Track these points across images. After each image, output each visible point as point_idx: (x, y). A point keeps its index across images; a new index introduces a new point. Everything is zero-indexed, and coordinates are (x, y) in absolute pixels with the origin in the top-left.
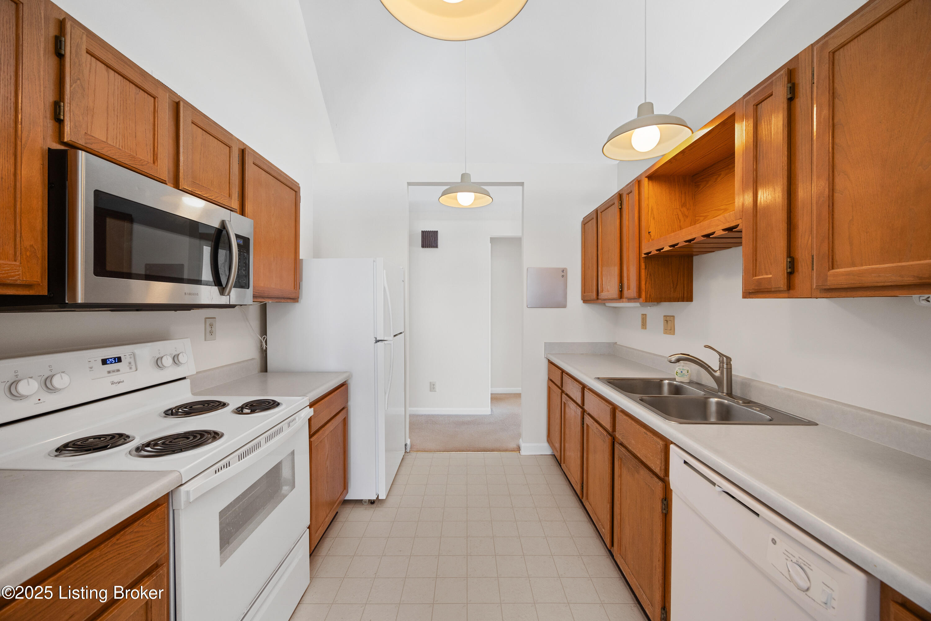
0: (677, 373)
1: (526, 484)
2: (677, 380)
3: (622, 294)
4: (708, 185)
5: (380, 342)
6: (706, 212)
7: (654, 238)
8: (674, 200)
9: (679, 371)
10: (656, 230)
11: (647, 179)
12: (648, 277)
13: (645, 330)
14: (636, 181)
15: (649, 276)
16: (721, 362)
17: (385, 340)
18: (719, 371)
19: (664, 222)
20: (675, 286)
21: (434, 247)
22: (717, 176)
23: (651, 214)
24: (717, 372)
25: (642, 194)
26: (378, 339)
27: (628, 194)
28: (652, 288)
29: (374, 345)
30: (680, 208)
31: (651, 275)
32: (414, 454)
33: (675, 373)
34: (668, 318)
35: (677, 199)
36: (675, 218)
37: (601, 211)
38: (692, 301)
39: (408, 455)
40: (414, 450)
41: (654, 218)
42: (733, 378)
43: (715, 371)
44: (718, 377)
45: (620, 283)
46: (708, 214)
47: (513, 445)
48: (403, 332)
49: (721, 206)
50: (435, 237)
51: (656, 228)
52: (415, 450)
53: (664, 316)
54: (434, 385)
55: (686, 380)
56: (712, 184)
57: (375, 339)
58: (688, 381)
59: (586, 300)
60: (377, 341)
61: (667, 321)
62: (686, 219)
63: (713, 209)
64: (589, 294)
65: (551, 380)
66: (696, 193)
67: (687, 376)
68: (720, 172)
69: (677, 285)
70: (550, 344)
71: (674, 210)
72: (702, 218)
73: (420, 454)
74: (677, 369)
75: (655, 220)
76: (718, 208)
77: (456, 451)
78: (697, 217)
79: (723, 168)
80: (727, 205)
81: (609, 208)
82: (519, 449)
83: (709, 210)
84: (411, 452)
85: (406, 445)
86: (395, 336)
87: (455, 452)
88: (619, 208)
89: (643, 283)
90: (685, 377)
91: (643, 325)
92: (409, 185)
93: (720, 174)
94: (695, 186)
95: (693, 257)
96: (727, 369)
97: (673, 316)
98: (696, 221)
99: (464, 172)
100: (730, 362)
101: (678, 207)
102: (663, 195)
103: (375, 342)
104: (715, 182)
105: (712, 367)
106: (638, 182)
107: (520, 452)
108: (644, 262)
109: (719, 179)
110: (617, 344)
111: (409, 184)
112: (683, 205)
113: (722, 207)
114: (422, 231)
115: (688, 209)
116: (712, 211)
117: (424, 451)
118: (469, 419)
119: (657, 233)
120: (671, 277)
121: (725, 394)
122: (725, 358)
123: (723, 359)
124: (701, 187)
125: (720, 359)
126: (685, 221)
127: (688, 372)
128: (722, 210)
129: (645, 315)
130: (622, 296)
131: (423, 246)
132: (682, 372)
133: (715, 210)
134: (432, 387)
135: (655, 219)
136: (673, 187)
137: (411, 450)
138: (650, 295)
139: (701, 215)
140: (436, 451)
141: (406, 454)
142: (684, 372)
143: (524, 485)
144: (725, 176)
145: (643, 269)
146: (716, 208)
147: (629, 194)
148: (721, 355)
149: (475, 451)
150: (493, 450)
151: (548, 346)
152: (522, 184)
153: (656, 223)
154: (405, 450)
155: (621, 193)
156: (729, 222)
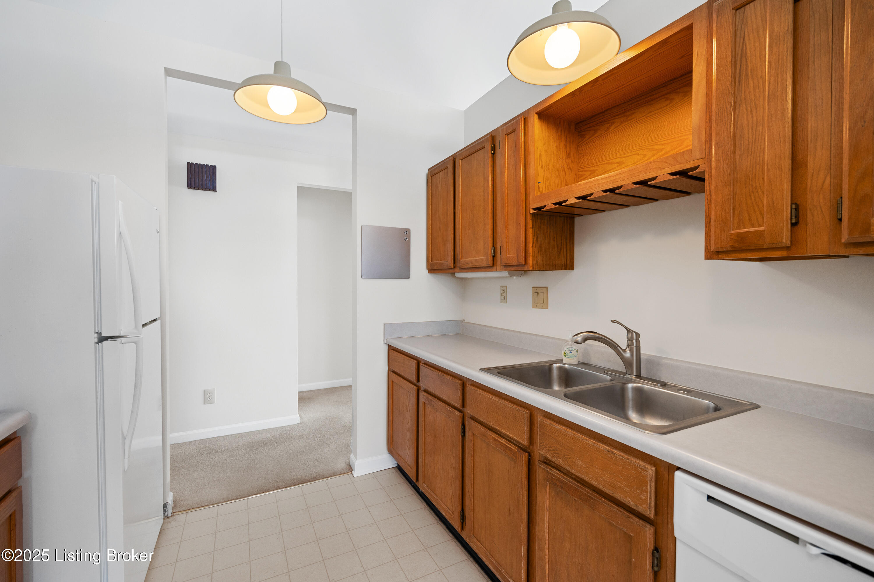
0: (565, 353)
1: (373, 524)
2: (564, 362)
3: (495, 260)
4: (596, 135)
5: (109, 340)
6: (593, 165)
7: (542, 190)
8: (560, 148)
9: (568, 352)
10: (544, 181)
11: (536, 116)
12: (535, 239)
13: (506, 304)
14: (522, 117)
15: (535, 237)
16: (630, 338)
17: (121, 335)
18: (627, 349)
19: (552, 173)
20: (559, 251)
21: (210, 190)
22: (610, 124)
23: (540, 161)
24: (627, 350)
25: (531, 134)
26: (104, 335)
27: (507, 135)
28: (538, 252)
29: (95, 348)
30: (565, 158)
31: (537, 236)
32: (181, 517)
33: (563, 354)
34: (539, 290)
35: (563, 147)
36: (561, 170)
37: (461, 158)
38: (574, 269)
39: (169, 522)
40: (181, 509)
41: (542, 166)
42: (641, 357)
43: (624, 351)
44: (628, 358)
45: (492, 246)
46: (597, 169)
47: (341, 465)
48: (159, 318)
49: (615, 159)
50: (211, 174)
51: (544, 179)
52: (184, 509)
53: (533, 287)
54: (210, 394)
55: (574, 361)
56: (602, 134)
57: (96, 335)
58: (577, 363)
59: (433, 269)
60: (102, 339)
61: (538, 293)
62: (571, 173)
63: (604, 163)
64: (439, 261)
65: (394, 372)
66: (580, 144)
67: (576, 356)
68: (613, 119)
69: (561, 250)
70: (391, 324)
71: (560, 159)
72: (588, 173)
73: (193, 515)
74: (565, 349)
75: (543, 169)
76: (610, 161)
77: (256, 494)
78: (580, 172)
79: (618, 115)
80: (623, 158)
81: (474, 153)
82: (350, 469)
83: (598, 164)
84: (175, 514)
85: (165, 506)
86: (144, 325)
87: (255, 496)
88: (492, 153)
89: (530, 245)
90: (575, 358)
91: (503, 298)
92: (168, 76)
93: (614, 123)
94: (579, 135)
95: (574, 218)
96: (636, 346)
97: (547, 287)
98: (579, 176)
99: (281, 60)
100: (639, 339)
101: (564, 158)
102: (551, 139)
103: (96, 340)
104: (606, 131)
105: (620, 346)
106: (524, 117)
107: (352, 474)
108: (531, 220)
109: (612, 128)
110: (465, 321)
111: (169, 72)
112: (568, 156)
113: (617, 160)
114: (188, 163)
115: (572, 162)
116: (602, 164)
117: (199, 506)
118: (269, 436)
119: (545, 185)
120: (555, 240)
121: (635, 376)
122: (634, 334)
123: (632, 335)
124: (587, 137)
125: (628, 336)
126: (569, 174)
127: (577, 352)
128: (615, 163)
129: (505, 287)
130: (495, 262)
131: (190, 186)
132: (571, 352)
133: (606, 163)
134: (208, 397)
135: (544, 167)
136: (559, 131)
137: (174, 511)
138: (537, 261)
139: (587, 169)
140: (221, 501)
141: (167, 520)
142: (573, 352)
143: (371, 526)
144: (620, 125)
145: (530, 228)
146: (608, 162)
147: (509, 134)
148: (628, 330)
149: (287, 487)
150: (314, 479)
151: (389, 328)
152: (353, 112)
153: (544, 173)
154: (164, 514)
155: (493, 135)
156: (681, 164)
